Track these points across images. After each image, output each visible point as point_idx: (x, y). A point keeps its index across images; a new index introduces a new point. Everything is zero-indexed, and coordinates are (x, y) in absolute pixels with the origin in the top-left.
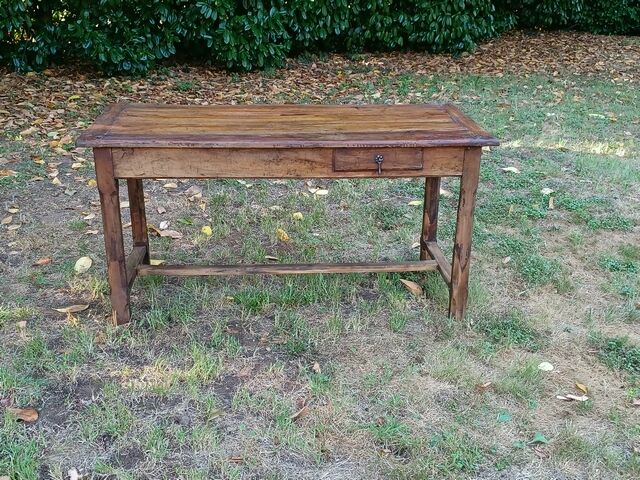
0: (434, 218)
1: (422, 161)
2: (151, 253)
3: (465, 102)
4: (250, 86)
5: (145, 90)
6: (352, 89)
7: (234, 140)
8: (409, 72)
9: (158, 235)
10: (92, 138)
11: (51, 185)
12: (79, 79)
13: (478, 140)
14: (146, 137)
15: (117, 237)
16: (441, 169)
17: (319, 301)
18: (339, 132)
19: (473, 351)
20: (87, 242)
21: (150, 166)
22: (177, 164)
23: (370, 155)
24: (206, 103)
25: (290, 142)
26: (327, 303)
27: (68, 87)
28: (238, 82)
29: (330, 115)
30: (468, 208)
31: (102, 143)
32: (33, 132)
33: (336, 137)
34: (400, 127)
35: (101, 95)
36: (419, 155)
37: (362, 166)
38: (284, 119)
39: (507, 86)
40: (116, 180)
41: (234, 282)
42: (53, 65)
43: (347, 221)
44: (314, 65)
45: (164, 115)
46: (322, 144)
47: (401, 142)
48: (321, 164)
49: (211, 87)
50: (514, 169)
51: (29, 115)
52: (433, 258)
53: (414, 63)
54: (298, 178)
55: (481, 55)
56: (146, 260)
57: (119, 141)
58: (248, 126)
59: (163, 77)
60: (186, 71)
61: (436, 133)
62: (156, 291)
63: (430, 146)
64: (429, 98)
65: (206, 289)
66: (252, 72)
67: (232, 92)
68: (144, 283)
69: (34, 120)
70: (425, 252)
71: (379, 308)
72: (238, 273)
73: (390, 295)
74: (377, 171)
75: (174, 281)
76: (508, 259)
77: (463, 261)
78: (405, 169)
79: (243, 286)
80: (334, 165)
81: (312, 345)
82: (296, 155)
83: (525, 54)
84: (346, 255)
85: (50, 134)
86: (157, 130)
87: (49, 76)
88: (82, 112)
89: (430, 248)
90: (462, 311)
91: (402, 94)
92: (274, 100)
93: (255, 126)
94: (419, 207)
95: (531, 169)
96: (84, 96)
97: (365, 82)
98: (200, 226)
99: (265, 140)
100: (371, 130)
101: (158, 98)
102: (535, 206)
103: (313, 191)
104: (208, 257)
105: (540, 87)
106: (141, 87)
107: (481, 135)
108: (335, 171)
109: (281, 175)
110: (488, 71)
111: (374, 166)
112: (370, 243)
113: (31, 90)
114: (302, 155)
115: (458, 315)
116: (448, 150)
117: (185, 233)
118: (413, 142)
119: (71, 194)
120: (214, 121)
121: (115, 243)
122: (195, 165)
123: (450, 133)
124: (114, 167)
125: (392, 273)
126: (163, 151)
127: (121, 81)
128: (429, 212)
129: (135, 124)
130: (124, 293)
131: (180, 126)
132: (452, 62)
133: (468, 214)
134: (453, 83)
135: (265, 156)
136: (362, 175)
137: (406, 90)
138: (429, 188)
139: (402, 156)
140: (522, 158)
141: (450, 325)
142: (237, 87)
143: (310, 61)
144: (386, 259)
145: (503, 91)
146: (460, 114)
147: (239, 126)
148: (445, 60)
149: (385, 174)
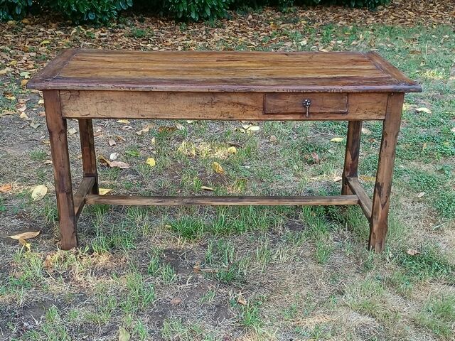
0: (355, 156)
1: (347, 105)
2: (100, 182)
3: (381, 49)
4: (195, 33)
5: (105, 36)
6: (282, 37)
7: (172, 84)
8: (332, 22)
9: (108, 165)
10: (41, 81)
11: (19, 119)
12: (51, 27)
13: (402, 86)
14: (91, 80)
15: (64, 171)
16: (365, 113)
17: (249, 231)
18: (270, 77)
19: (391, 284)
20: (45, 171)
21: (95, 107)
22: (119, 106)
23: (298, 100)
24: (156, 48)
25: (224, 87)
26: (256, 232)
27: (41, 34)
28: (185, 30)
29: (261, 61)
30: (390, 149)
31: (50, 85)
32: (8, 72)
33: (267, 82)
34: (327, 73)
35: (68, 40)
36: (344, 100)
37: (291, 110)
38: (220, 64)
39: (417, 36)
40: (64, 120)
41: (172, 211)
42: (30, 15)
43: (275, 155)
44: (250, 17)
45: (111, 60)
46: (253, 88)
47: (328, 87)
48: (252, 107)
49: (161, 35)
50: (426, 110)
51: (6, 57)
52: (354, 193)
53: (336, 15)
54: (231, 119)
55: (394, 8)
56: (95, 190)
57: (66, 84)
58: (185, 71)
59: (121, 26)
60: (141, 21)
61: (361, 79)
62: (101, 218)
63: (355, 91)
64: (349, 45)
65: (147, 217)
66: (197, 22)
67: (179, 39)
68: (92, 210)
69: (10, 61)
70: (346, 187)
71: (304, 239)
72: (176, 204)
73: (314, 226)
74: (304, 114)
75: (119, 209)
76: (422, 194)
77: (384, 199)
78: (331, 113)
79: (180, 216)
80: (264, 108)
81: (242, 274)
82: (229, 98)
83: (432, 8)
84: (275, 187)
85: (22, 74)
86: (102, 74)
87: (26, 24)
88: (51, 55)
89: (351, 183)
90: (381, 244)
91: (326, 42)
92: (215, 46)
93: (191, 71)
94: (340, 144)
95: (441, 110)
96: (54, 41)
97: (293, 31)
98: (145, 158)
99: (200, 85)
100: (300, 76)
101: (116, 43)
102: (446, 144)
103: (246, 127)
104: (150, 187)
105: (447, 36)
106: (102, 34)
107: (403, 81)
108: (265, 113)
109: (215, 117)
110: (401, 22)
111: (301, 110)
112: (296, 176)
113: (10, 36)
114: (235, 98)
115: (377, 247)
116: (372, 95)
117: (131, 164)
118: (340, 87)
119: (35, 127)
120: (155, 66)
121: (63, 176)
122: (136, 106)
123: (374, 79)
124: (61, 108)
125: (316, 206)
126: (106, 94)
127: (86, 29)
128: (351, 151)
129: (82, 68)
130: (71, 222)
131: (123, 70)
132: (368, 15)
133: (390, 155)
134: (370, 32)
135: (200, 99)
136: (291, 117)
137: (329, 38)
138: (352, 129)
139: (329, 101)
140: (433, 100)
141: (370, 257)
142: (184, 35)
143: (247, 12)
144: (310, 192)
145: (414, 40)
146: (383, 61)
147: (178, 71)
148: (362, 13)
149: (312, 117)
